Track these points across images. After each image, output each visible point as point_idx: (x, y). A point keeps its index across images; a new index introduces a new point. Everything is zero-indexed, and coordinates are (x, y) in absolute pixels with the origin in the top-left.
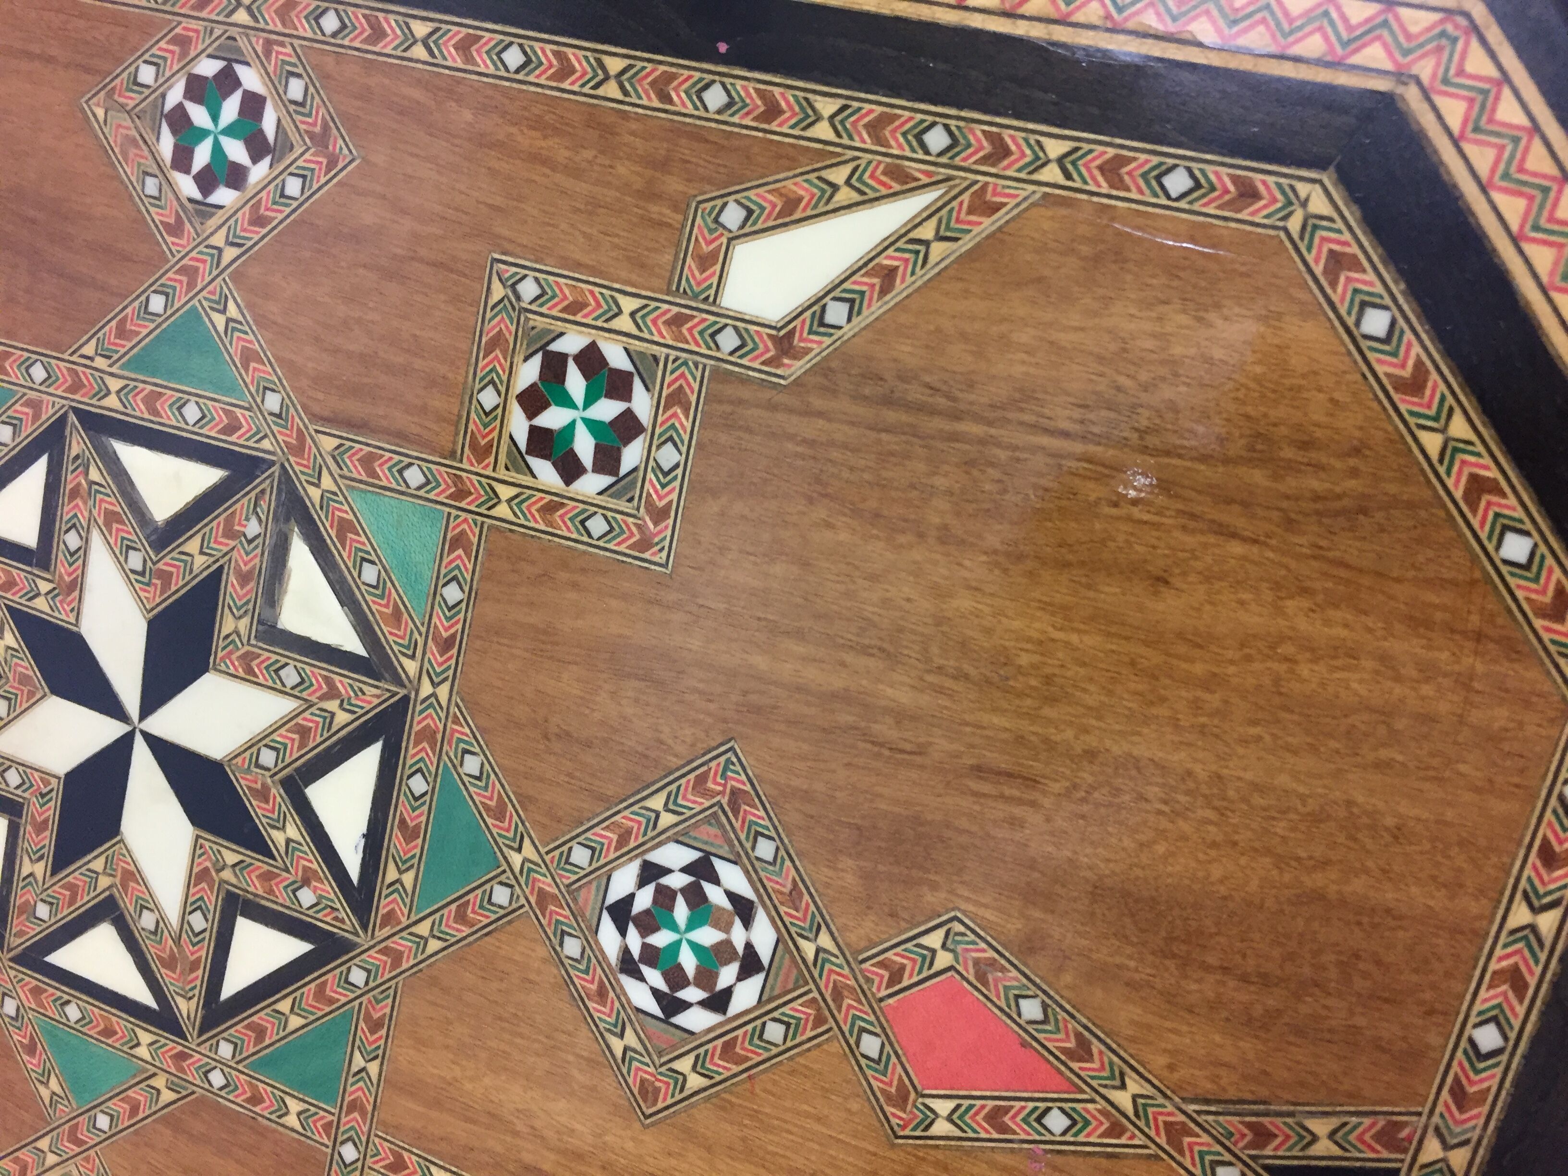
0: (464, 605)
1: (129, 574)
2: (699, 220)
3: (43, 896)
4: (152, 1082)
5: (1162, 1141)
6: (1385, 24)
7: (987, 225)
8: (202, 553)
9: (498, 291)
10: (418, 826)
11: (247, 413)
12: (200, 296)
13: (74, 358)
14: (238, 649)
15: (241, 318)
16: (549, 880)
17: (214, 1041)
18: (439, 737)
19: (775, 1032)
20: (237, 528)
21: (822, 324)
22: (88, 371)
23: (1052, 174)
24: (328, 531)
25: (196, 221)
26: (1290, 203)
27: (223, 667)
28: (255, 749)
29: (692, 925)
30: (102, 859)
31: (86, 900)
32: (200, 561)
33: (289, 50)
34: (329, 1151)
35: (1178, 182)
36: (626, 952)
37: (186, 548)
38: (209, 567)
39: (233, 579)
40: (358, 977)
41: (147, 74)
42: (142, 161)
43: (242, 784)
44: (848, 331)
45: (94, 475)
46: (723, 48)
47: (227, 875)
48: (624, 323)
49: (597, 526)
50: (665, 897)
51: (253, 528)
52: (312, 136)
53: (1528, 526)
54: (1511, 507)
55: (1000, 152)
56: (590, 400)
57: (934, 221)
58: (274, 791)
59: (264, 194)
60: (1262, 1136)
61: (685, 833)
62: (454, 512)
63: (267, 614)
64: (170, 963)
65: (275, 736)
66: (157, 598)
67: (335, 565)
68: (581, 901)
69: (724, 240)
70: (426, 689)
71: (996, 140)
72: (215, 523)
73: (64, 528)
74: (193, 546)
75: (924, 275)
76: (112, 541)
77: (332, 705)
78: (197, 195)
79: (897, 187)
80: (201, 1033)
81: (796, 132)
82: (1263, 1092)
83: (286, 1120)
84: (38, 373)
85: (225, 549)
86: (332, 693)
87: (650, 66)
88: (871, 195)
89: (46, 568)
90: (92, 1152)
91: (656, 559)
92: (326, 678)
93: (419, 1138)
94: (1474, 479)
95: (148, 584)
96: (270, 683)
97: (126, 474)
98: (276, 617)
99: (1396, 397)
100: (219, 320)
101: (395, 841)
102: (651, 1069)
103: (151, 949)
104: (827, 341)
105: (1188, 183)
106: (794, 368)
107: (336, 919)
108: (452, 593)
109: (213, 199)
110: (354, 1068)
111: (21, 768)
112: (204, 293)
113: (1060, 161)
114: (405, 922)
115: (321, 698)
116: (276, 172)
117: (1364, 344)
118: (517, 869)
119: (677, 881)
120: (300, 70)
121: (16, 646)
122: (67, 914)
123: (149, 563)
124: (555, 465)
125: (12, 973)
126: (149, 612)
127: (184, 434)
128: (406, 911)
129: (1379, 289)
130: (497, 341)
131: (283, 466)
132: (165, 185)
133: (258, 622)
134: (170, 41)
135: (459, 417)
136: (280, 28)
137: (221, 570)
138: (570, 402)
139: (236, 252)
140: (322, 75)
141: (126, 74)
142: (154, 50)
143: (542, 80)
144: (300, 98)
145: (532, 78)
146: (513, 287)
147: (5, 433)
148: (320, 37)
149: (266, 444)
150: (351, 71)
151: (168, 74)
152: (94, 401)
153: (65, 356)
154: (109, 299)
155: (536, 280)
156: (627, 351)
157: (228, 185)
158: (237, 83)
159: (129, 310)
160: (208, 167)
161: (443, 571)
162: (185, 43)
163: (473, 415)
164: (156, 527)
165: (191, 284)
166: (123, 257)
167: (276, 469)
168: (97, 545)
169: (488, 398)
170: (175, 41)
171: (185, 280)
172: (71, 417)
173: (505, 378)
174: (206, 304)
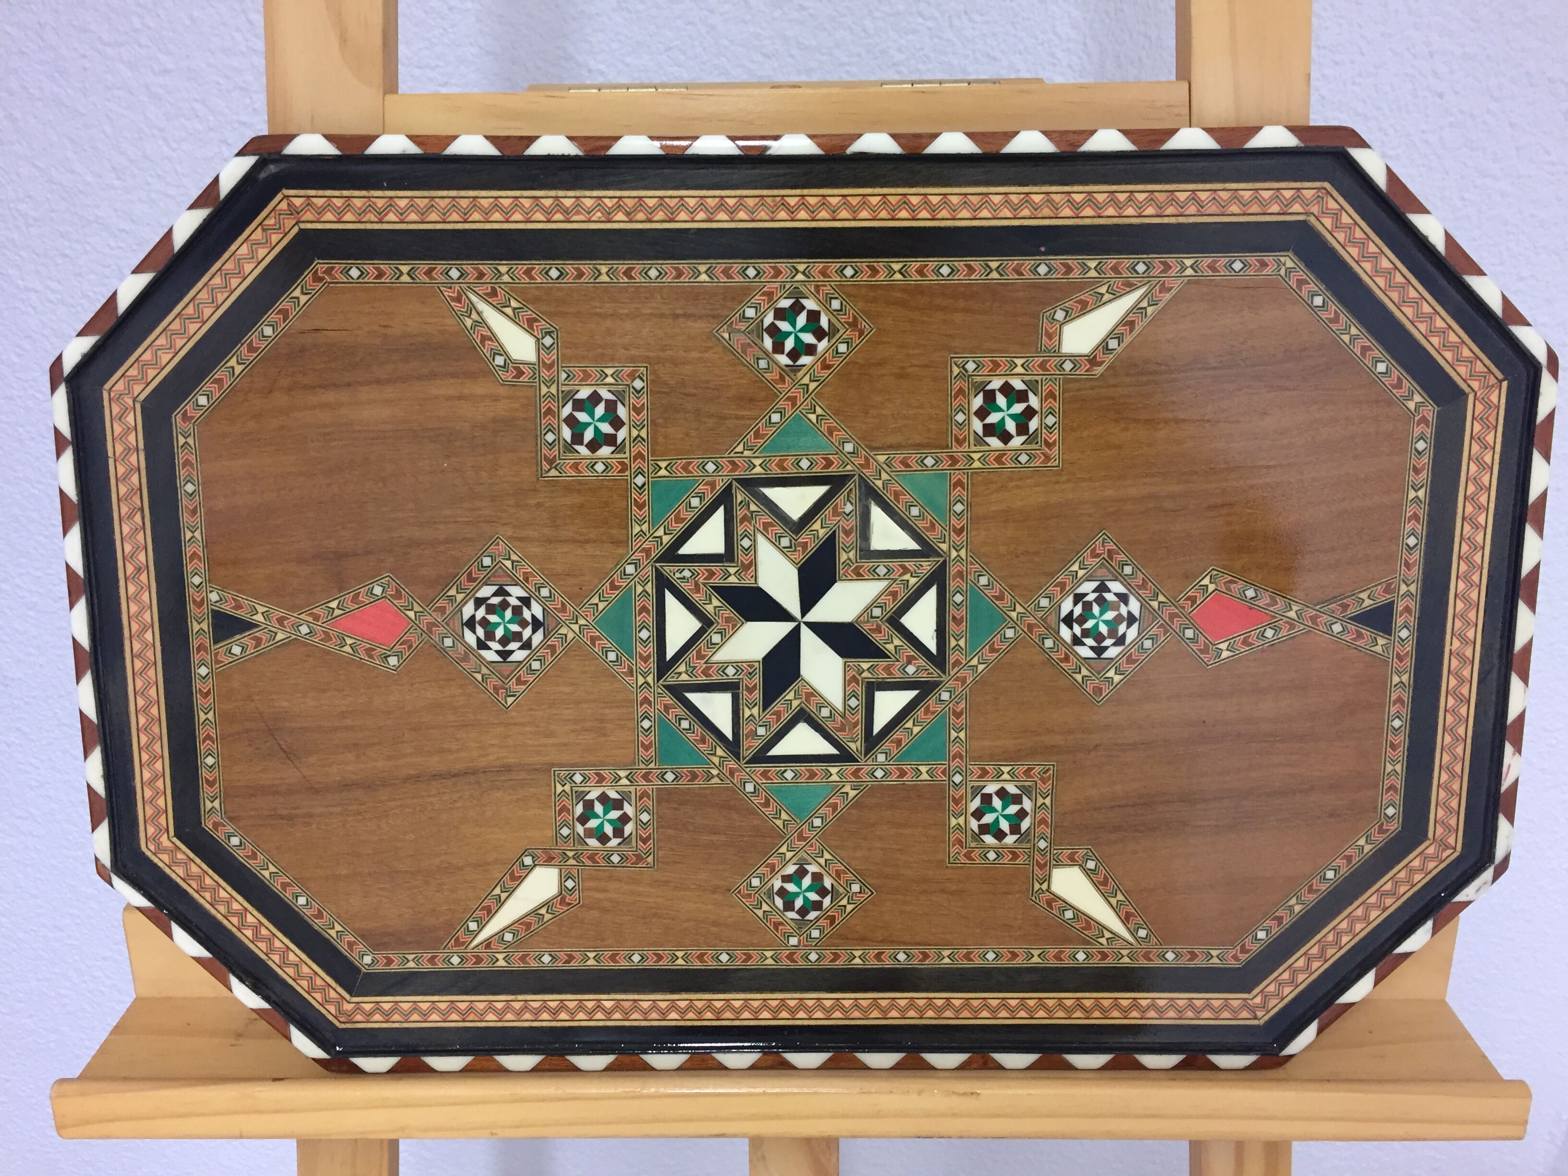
0: (965, 511)
1: (781, 550)
2: (1045, 320)
3: (761, 723)
4: (843, 790)
5: (1310, 624)
6: (1298, 196)
7: (1168, 296)
8: (822, 527)
9: (956, 370)
10: (962, 617)
11: (835, 456)
12: (800, 409)
13: (732, 455)
14: (851, 567)
15: (824, 413)
16: (1032, 618)
17: (874, 756)
18: (965, 573)
19: (1148, 644)
20: (840, 510)
21: (1108, 350)
22: (740, 459)
23: (1189, 272)
24: (890, 498)
25: (792, 375)
26: (1279, 265)
27: (844, 578)
28: (869, 611)
29: (1102, 613)
30: (792, 693)
31: (786, 717)
32: (822, 532)
33: (829, 287)
34: (947, 782)
35: (1238, 266)
36: (1074, 636)
37: (814, 527)
38: (828, 533)
39: (842, 535)
40: (945, 696)
41: (750, 313)
42: (755, 353)
43: (866, 628)
44: (1120, 350)
45: (753, 507)
46: (1043, 249)
47: (866, 674)
48: (1019, 370)
49: (1024, 458)
50: (1088, 606)
51: (849, 508)
52: (847, 323)
53: (1384, 359)
54: (1376, 353)
55: (1167, 267)
56: (1009, 406)
57: (1147, 299)
58: (883, 626)
59: (827, 355)
60: (1345, 607)
61: (1091, 576)
62: (952, 472)
63: (864, 545)
64: (842, 729)
65: (879, 601)
66: (800, 556)
67: (896, 513)
68: (1048, 621)
69: (1058, 326)
70: (954, 554)
71: (1165, 264)
72: (827, 512)
73: (740, 538)
74: (817, 526)
75: (1146, 321)
76: (770, 537)
77: (907, 577)
78: (790, 362)
79: (1128, 289)
80: (865, 756)
81: (1081, 276)
82: (1341, 591)
83: (921, 778)
84: (710, 467)
85: (835, 522)
86: (906, 570)
87: (1010, 263)
88: (1118, 294)
89: (732, 561)
90: (814, 840)
91: (1054, 464)
92: (900, 566)
93: (992, 757)
94: (1362, 347)
95: (795, 551)
96: (872, 577)
97: (773, 502)
98: (869, 545)
99: (1331, 325)
100: (813, 417)
101: (951, 627)
102: (1097, 681)
103: (829, 726)
104: (1112, 356)
105: (1241, 265)
106: (1099, 370)
107: (929, 674)
108: (959, 508)
109: (799, 362)
110: (952, 738)
111: (734, 665)
112: (802, 407)
113: (1192, 267)
114: (964, 662)
115: (900, 576)
116: (832, 343)
117: (1316, 309)
118: (1015, 619)
119: (1091, 597)
120: (837, 295)
121: (720, 605)
122: (776, 727)
123: (793, 541)
124: (998, 438)
125: (748, 770)
126: (797, 564)
127: (802, 475)
128: (964, 657)
129: (1316, 289)
130: (961, 391)
131: (860, 475)
132: (771, 362)
133: (860, 551)
134: (761, 295)
135: (947, 429)
136: (822, 279)
137: (835, 532)
138: (1000, 410)
139: (816, 384)
140: (849, 296)
141: (737, 315)
142: (753, 301)
143: (961, 277)
144: (838, 307)
145: (955, 278)
146: (963, 367)
147: (695, 502)
148: (844, 279)
149: (849, 468)
150: (863, 291)
151: (762, 310)
152: (747, 473)
153: (726, 455)
154: (748, 422)
155: (974, 361)
156: (1023, 381)
157: (806, 354)
158: (803, 308)
159: (760, 424)
160: (794, 349)
161: (952, 499)
162: (770, 295)
163: (954, 427)
164: (794, 523)
165: (794, 405)
166: (751, 400)
167: (856, 477)
168: (761, 540)
169: (960, 417)
170: (764, 294)
171: (790, 403)
172: (734, 483)
173: (966, 407)
174: (804, 412)
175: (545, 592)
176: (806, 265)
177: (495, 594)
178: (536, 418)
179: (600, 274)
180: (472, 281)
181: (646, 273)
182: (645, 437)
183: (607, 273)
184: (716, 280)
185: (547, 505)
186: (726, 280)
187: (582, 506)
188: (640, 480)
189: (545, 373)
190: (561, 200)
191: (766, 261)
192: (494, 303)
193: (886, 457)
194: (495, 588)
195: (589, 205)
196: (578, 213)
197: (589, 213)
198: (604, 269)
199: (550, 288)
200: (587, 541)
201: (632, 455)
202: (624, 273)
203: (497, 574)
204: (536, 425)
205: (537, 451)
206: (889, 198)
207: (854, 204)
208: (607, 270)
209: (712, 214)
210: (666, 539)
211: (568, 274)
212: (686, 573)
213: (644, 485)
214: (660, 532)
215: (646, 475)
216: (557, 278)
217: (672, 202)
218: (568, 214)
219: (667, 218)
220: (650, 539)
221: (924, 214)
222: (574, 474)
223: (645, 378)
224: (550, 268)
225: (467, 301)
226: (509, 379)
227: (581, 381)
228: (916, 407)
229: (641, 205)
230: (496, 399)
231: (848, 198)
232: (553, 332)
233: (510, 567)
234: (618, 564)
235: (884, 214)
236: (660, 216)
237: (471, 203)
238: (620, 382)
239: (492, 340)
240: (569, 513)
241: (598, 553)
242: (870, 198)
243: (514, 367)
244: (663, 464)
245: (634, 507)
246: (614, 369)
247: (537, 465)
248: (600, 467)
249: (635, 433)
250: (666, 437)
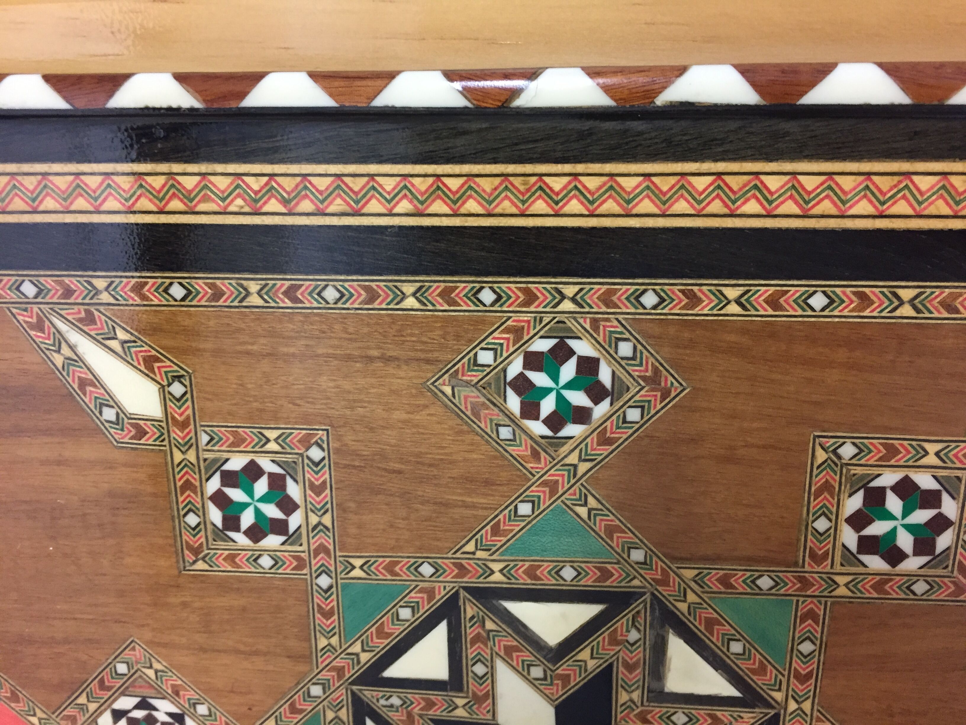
0: (817, 653)
1: (532, 682)
9: (821, 456)
11: (616, 566)
12: (563, 498)
13: (457, 555)
14: (633, 710)
15: (600, 506)
20: (619, 638)
22: (471, 562)
24: (697, 627)
25: (551, 451)
27: (623, 723)
32: (592, 663)
33: (616, 323)
37: (580, 657)
38: (601, 665)
39: (621, 669)
41: (486, 357)
42: (493, 417)
45: (489, 625)
48: (931, 460)
49: (920, 587)
51: (634, 635)
52: (644, 378)
56: (907, 512)
59: (608, 423)
62: (801, 599)
63: (655, 685)
66: (559, 692)
67: (707, 647)
70: (792, 706)
72: (600, 639)
73: (470, 663)
74: (585, 655)
76: (514, 664)
84: (427, 570)
85: (612, 653)
86: (716, 721)
87: (938, 291)
89: (460, 690)
92: (709, 715)
95: (551, 684)
97: (519, 620)
98: (663, 687)
100: (583, 511)
108: (806, 647)
109: (563, 433)
112: (566, 496)
116: (617, 408)
120: (627, 336)
123: (549, 673)
124: (882, 557)
126: (554, 701)
127: (564, 588)
130: (827, 487)
131: (653, 594)
132: (518, 431)
133: (648, 691)
134: (503, 332)
135: (798, 540)
136: (604, 309)
137: (611, 666)
138: (890, 517)
139: (588, 465)
140: (648, 336)
141: (466, 360)
142: (489, 340)
143: (845, 313)
144: (630, 354)
145: (836, 313)
146: (835, 452)
147: (405, 613)
148: (641, 311)
149: (636, 582)
150: (672, 330)
151: (505, 355)
152: (481, 580)
153: (450, 555)
154: (480, 512)
155: (854, 444)
156: (934, 476)
157: (575, 422)
158: (571, 353)
159: (501, 517)
160: (554, 413)
161: (797, 635)
162: (517, 332)
163: (810, 537)
164: (550, 649)
165: (553, 492)
166: (487, 483)
167: (648, 596)
168: (501, 668)
169: (822, 524)
170: (508, 330)
171: (547, 490)
172: (462, 593)
173: (834, 510)
174: (568, 502)
175: (202, 709)
176: (577, 288)
177: (137, 707)
178: (170, 493)
179: (248, 294)
180: (55, 300)
181: (319, 294)
182: (329, 525)
183: (259, 293)
184: (430, 307)
185: (197, 605)
186: (446, 307)
187: (244, 609)
188: (324, 581)
189: (177, 434)
190: (178, 178)
191: (512, 279)
192: (93, 333)
193: (696, 572)
194: (136, 700)
195: (222, 187)
196: (206, 199)
197: (223, 200)
198: (254, 287)
199: (173, 313)
200: (256, 653)
201: (312, 548)
202: (285, 293)
203: (136, 684)
204: (170, 502)
205: (175, 536)
206: (728, 179)
207: (665, 189)
208: (258, 287)
209: (422, 203)
210: (365, 657)
211: (198, 293)
212: (395, 701)
213: (331, 587)
214: (357, 648)
215: (333, 575)
216: (183, 299)
217: (357, 184)
218: (191, 201)
219: (348, 209)
220: (342, 656)
221: (790, 207)
222: (230, 568)
223: (325, 446)
224: (171, 284)
225: (53, 330)
226: (126, 440)
227: (229, 446)
228: (747, 506)
229: (306, 188)
230: (110, 465)
231: (654, 179)
232: (182, 376)
233: (153, 677)
234: (298, 683)
235: (716, 207)
236: (338, 205)
237: (39, 183)
238: (289, 450)
239: (95, 386)
240: (226, 617)
241: (271, 668)
242: (694, 180)
243: (131, 424)
244: (358, 562)
245: (318, 615)
246: (280, 432)
247: (177, 555)
248: (266, 562)
249: (314, 519)
250: (359, 527)
